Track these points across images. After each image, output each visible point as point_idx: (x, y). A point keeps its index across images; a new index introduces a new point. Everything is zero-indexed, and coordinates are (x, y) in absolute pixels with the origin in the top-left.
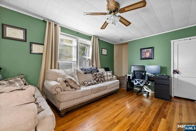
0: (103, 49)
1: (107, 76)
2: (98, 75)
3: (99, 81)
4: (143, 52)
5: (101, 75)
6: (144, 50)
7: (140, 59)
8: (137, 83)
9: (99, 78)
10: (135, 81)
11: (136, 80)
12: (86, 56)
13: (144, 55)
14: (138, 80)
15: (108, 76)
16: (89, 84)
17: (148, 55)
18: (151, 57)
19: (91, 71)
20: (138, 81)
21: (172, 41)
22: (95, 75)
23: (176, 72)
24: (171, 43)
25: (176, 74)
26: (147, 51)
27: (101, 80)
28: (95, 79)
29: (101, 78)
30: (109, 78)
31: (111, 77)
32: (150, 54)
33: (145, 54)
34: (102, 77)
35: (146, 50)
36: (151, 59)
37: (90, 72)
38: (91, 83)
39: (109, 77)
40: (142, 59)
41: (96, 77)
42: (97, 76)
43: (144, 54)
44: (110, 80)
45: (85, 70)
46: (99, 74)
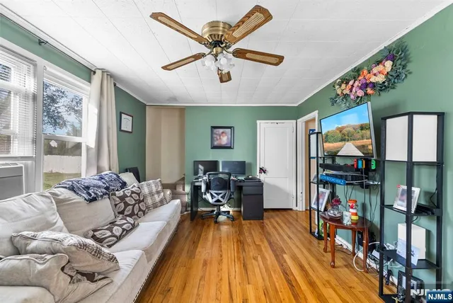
0: (123, 116)
1: (151, 194)
2: (131, 196)
3: (136, 213)
4: (217, 134)
5: (138, 194)
6: (217, 130)
7: (210, 147)
8: (214, 200)
9: (134, 205)
10: (211, 194)
11: (213, 192)
12: (81, 136)
13: (217, 140)
14: (216, 192)
15: (153, 195)
16: (118, 234)
17: (224, 140)
18: (229, 145)
19: (107, 188)
20: (218, 194)
21: (258, 122)
22: (122, 198)
23: (262, 170)
24: (256, 124)
25: (263, 173)
26: (223, 133)
27: (140, 210)
28: (122, 213)
29: (139, 204)
30: (157, 198)
31: (162, 194)
32: (228, 138)
33: (220, 138)
34: (141, 199)
35: (221, 130)
36: (230, 148)
37: (106, 194)
38: (124, 230)
39: (156, 196)
40: (214, 147)
41: (127, 205)
42: (127, 199)
43: (218, 138)
44: (159, 204)
45: (87, 188)
46: (133, 192)
